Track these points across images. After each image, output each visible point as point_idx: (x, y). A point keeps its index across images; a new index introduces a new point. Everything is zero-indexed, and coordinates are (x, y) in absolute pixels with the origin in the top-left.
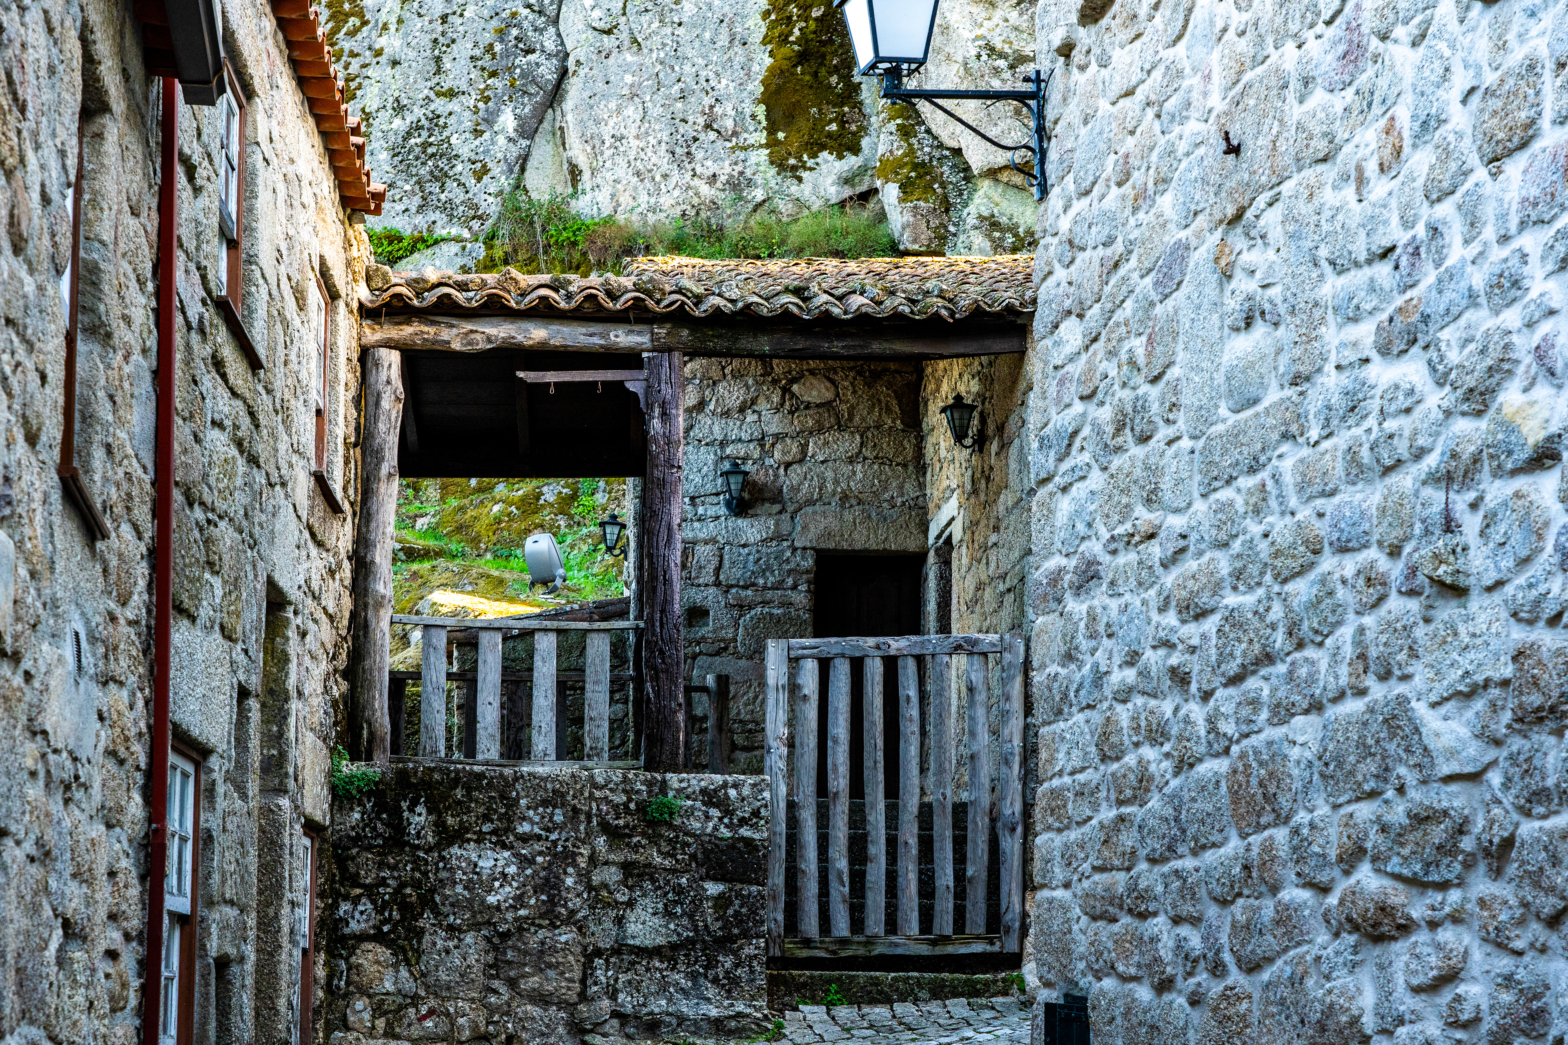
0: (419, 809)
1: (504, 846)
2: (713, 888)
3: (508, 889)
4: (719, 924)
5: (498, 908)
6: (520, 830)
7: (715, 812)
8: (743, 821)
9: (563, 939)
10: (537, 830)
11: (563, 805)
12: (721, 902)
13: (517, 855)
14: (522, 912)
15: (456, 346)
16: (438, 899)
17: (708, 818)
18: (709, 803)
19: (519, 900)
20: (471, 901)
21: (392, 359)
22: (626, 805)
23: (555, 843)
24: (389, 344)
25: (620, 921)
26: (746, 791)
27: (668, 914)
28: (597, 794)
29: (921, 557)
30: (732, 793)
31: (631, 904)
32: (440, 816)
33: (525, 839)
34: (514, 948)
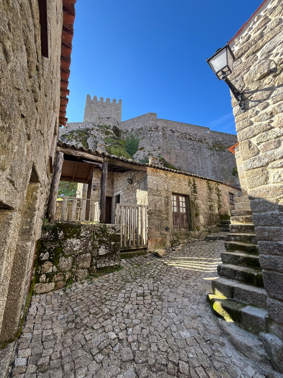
0: (61, 232)
1: (78, 238)
2: (113, 243)
3: (78, 247)
4: (113, 249)
5: (76, 251)
6: (81, 235)
8: (117, 232)
9: (88, 255)
10: (84, 235)
11: (89, 230)
12: (114, 245)
13: (80, 240)
14: (81, 251)
15: (74, 154)
16: (63, 250)
17: (112, 231)
18: (112, 229)
19: (80, 249)
20: (70, 250)
22: (100, 230)
23: (87, 237)
24: (62, 151)
25: (98, 251)
26: (118, 227)
27: (106, 248)
28: (95, 228)
29: (113, 197)
30: (116, 227)
31: (100, 248)
32: (65, 233)
33: (82, 237)
34: (78, 258)
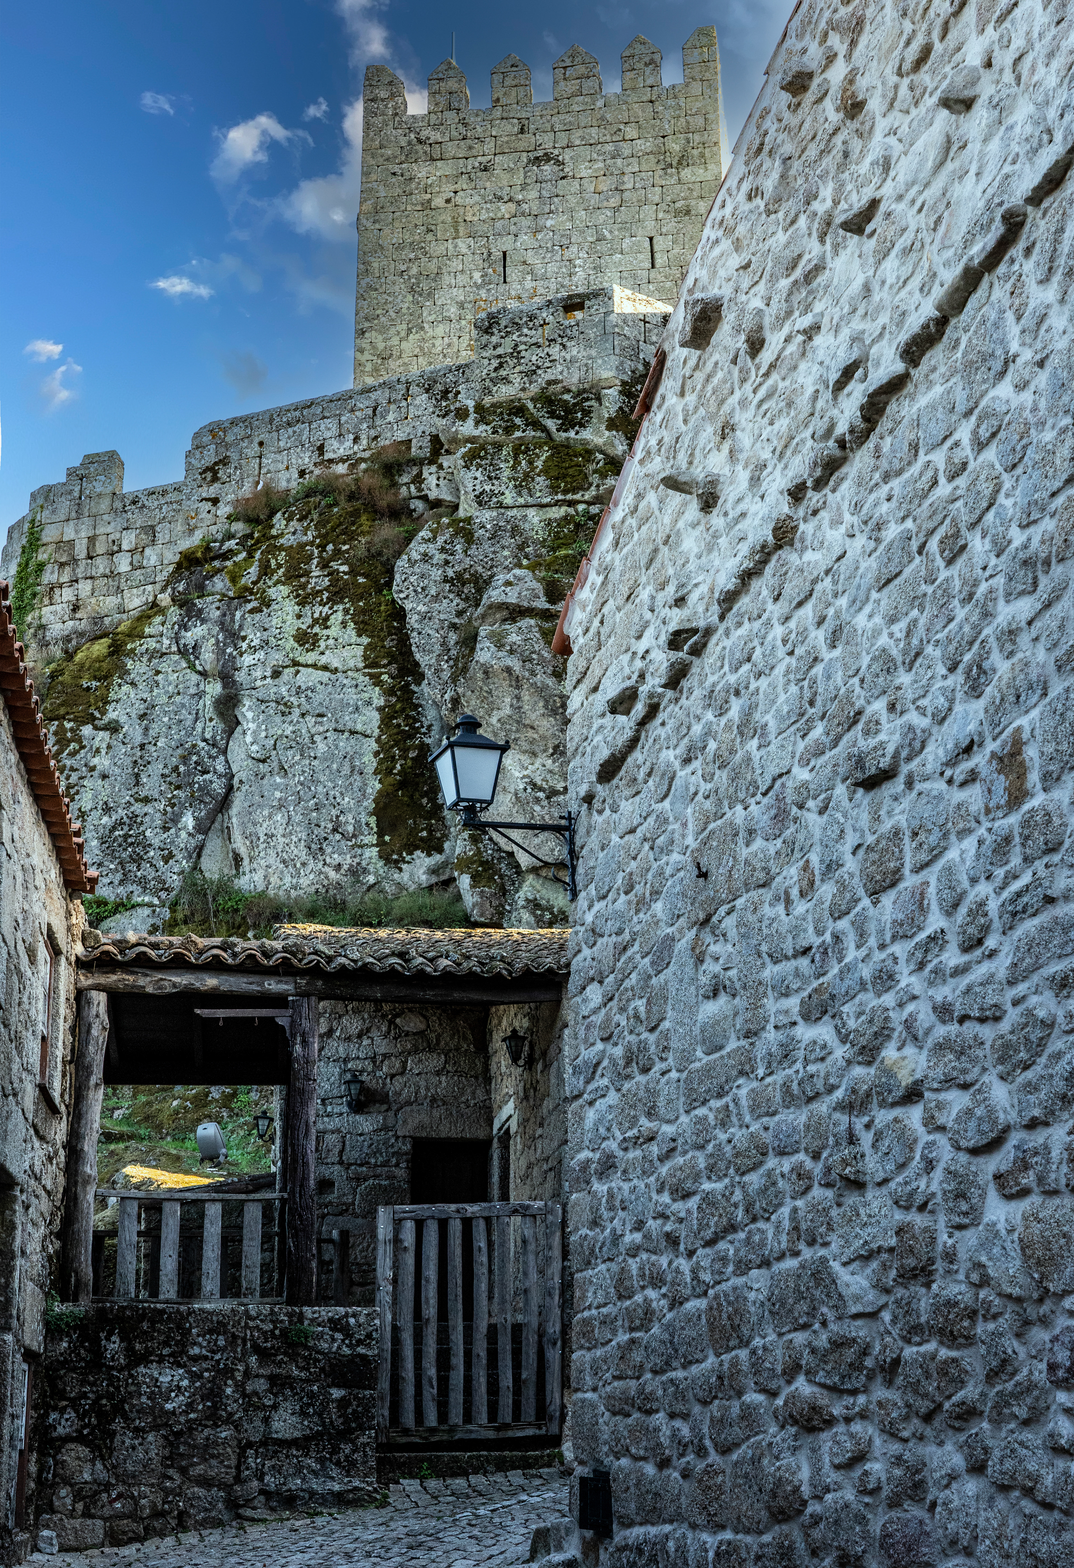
0: (113, 1338)
1: (180, 1365)
2: (337, 1393)
3: (181, 1398)
4: (341, 1420)
5: (173, 1413)
6: (191, 1352)
7: (339, 1336)
8: (360, 1342)
9: (223, 1435)
10: (204, 1352)
11: (225, 1333)
12: (343, 1403)
13: (188, 1372)
14: (192, 1416)
15: (150, 990)
16: (127, 1407)
17: (334, 1340)
18: (334, 1329)
19: (190, 1407)
20: (152, 1408)
21: (100, 1000)
22: (272, 1331)
23: (218, 1362)
24: (98, 988)
25: (266, 1420)
26: (362, 1319)
27: (303, 1414)
28: (251, 1324)
29: (488, 1142)
30: (352, 1321)
31: (275, 1407)
32: (130, 1343)
33: (195, 1359)
34: (186, 1443)
